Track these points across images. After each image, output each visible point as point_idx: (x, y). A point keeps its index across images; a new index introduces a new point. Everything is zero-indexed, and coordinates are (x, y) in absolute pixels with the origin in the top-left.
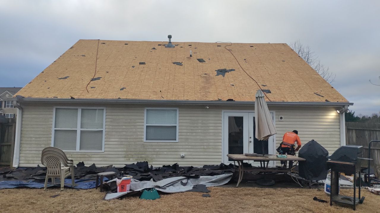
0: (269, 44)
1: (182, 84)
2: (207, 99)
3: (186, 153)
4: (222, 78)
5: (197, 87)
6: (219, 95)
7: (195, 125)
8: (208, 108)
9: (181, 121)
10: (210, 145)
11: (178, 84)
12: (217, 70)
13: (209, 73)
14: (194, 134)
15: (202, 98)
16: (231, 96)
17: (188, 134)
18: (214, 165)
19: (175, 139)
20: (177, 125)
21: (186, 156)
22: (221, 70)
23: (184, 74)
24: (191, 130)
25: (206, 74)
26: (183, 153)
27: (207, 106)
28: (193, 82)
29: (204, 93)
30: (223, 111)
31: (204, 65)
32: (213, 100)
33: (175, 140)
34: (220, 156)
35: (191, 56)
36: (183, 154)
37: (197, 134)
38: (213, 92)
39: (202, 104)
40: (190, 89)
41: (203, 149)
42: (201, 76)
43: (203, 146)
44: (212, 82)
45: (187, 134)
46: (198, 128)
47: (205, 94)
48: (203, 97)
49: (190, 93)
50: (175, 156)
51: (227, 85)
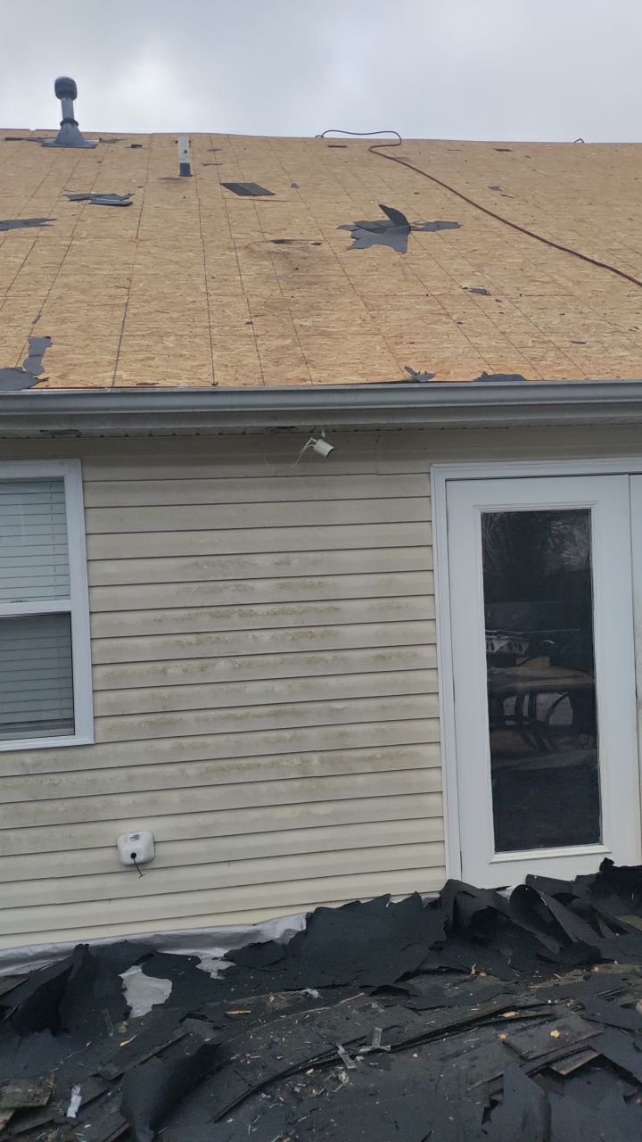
0: (579, 145)
1: (113, 292)
2: (314, 375)
3: (162, 827)
4: (397, 257)
5: (228, 305)
6: (403, 351)
7: (229, 595)
8: (324, 447)
9: (109, 568)
10: (350, 744)
11: (83, 292)
12: (350, 223)
13: (298, 237)
14: (223, 665)
15: (271, 369)
16: (496, 349)
17: (174, 670)
18: (387, 897)
19: (66, 714)
20: (77, 604)
21: (163, 850)
22: (375, 223)
23: (136, 240)
24: (192, 638)
25: (282, 242)
26: (134, 827)
27: (314, 433)
28: (200, 280)
29: (283, 336)
30: (440, 472)
31: (265, 205)
32: (364, 380)
33: (68, 724)
34: (435, 824)
35: (185, 170)
36: (134, 839)
37: (249, 665)
38: (354, 329)
39: (275, 415)
40: (175, 315)
41: (297, 784)
42: (253, 251)
43: (296, 760)
44: (335, 279)
45: (164, 671)
46: (251, 614)
47: (288, 341)
48: (277, 363)
49: (170, 342)
50: (77, 855)
51: (437, 289)
